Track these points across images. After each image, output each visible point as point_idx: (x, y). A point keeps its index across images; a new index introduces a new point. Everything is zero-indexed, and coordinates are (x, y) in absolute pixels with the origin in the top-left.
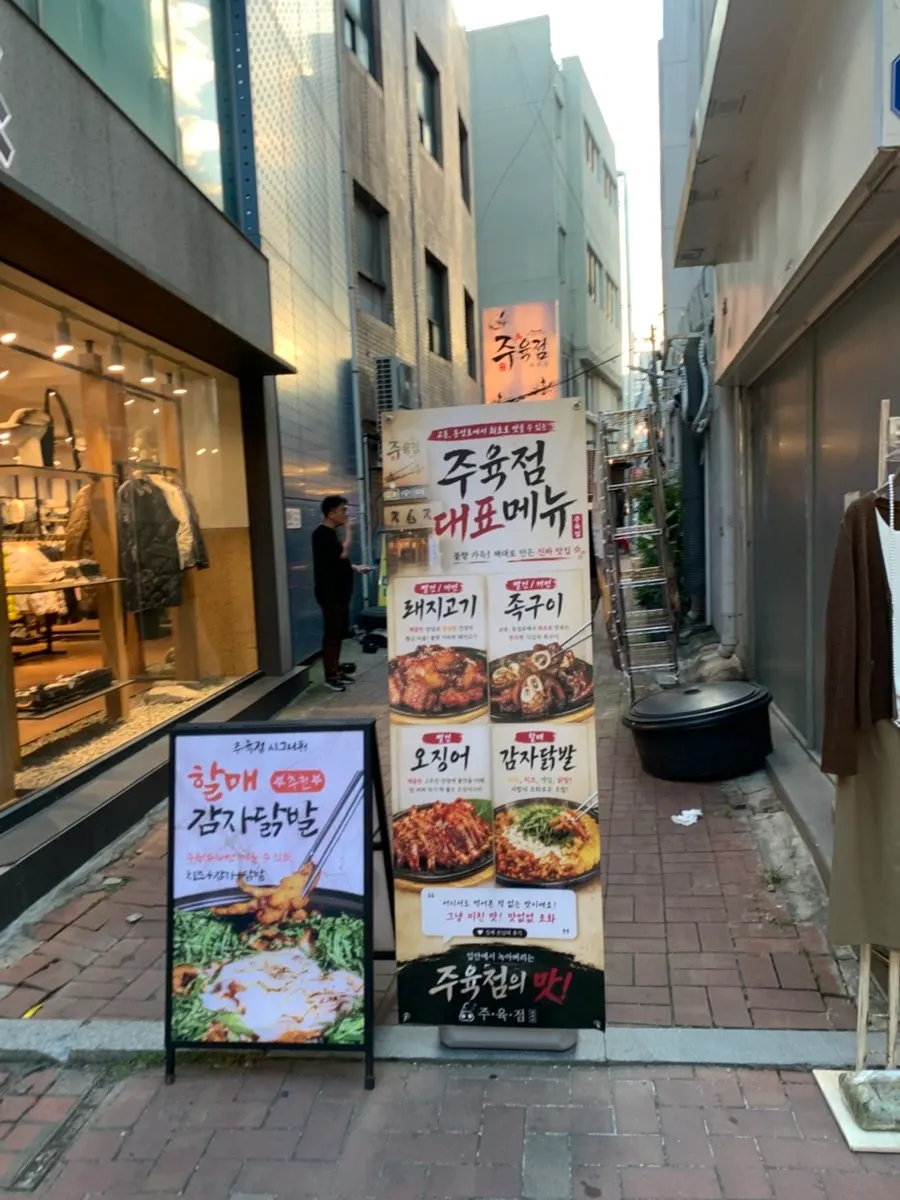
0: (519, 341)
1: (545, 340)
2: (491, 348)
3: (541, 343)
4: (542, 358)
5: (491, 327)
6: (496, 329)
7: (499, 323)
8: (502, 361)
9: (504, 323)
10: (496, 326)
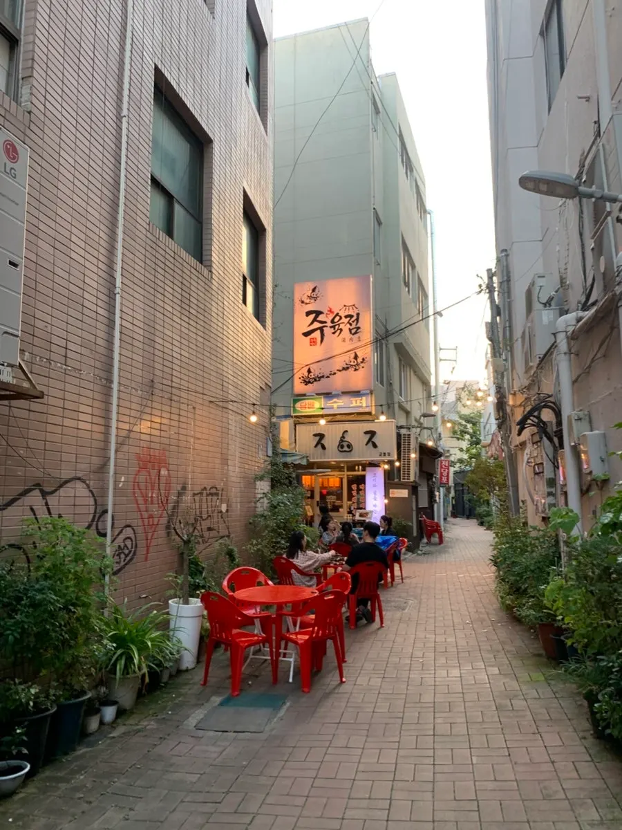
0: (331, 316)
1: (358, 314)
2: (302, 323)
3: (355, 318)
4: (356, 333)
5: (303, 302)
6: (307, 304)
7: (310, 297)
8: (313, 335)
9: (315, 299)
10: (308, 301)
